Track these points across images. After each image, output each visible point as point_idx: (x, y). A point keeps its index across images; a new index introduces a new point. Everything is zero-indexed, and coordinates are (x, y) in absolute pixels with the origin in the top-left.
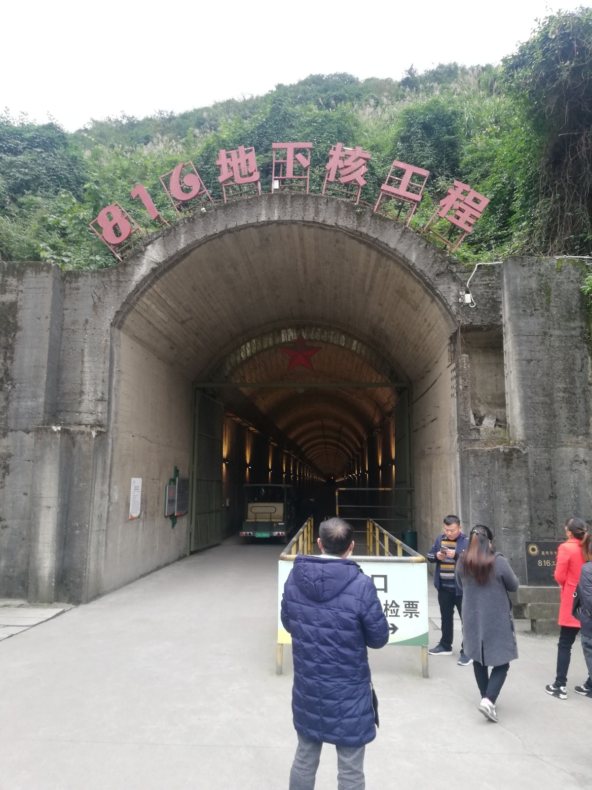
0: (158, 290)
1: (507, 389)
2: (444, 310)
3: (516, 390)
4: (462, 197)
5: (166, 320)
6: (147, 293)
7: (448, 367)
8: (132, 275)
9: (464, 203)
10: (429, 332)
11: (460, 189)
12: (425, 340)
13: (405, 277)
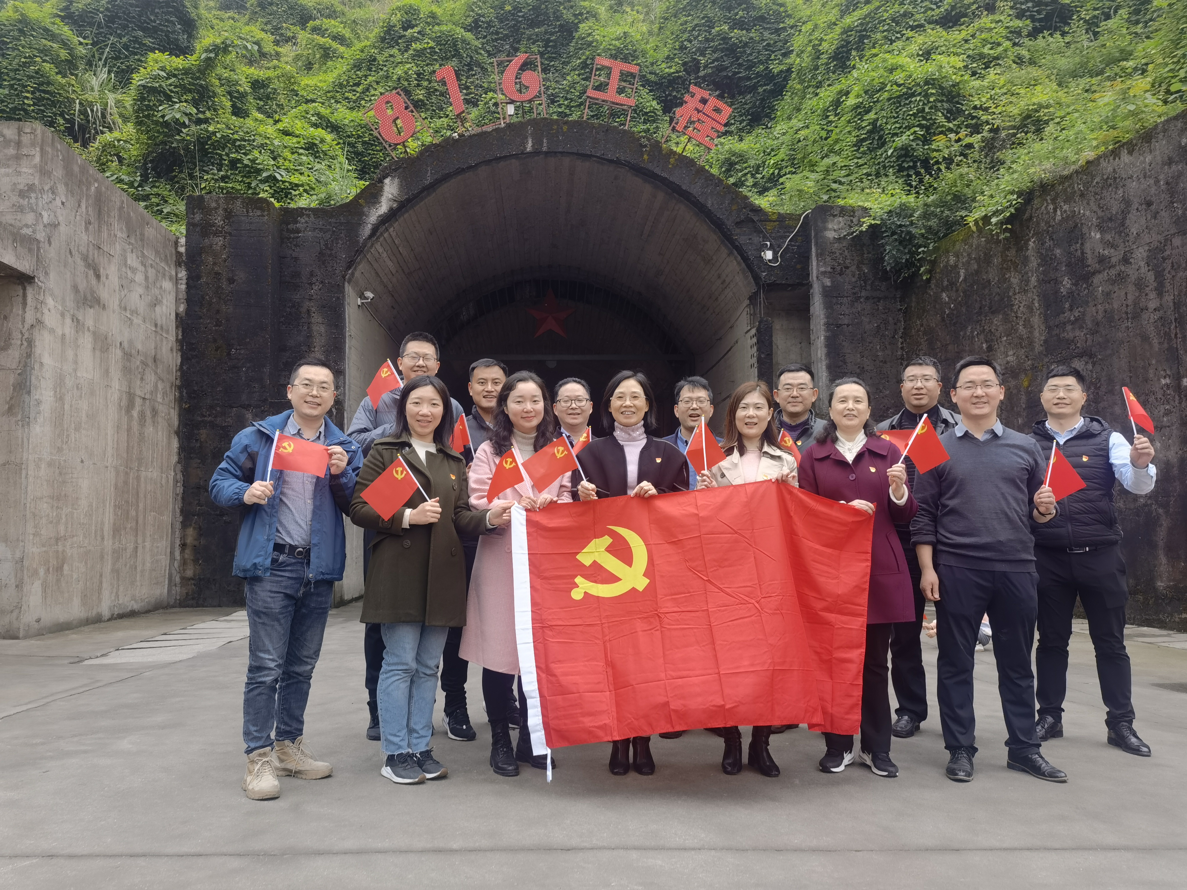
0: (394, 234)
1: (813, 358)
2: (743, 265)
3: (823, 358)
4: (700, 106)
5: (394, 272)
6: (382, 239)
7: (747, 332)
8: (367, 216)
9: (704, 113)
10: (723, 290)
11: (698, 97)
12: (717, 299)
13: (697, 224)
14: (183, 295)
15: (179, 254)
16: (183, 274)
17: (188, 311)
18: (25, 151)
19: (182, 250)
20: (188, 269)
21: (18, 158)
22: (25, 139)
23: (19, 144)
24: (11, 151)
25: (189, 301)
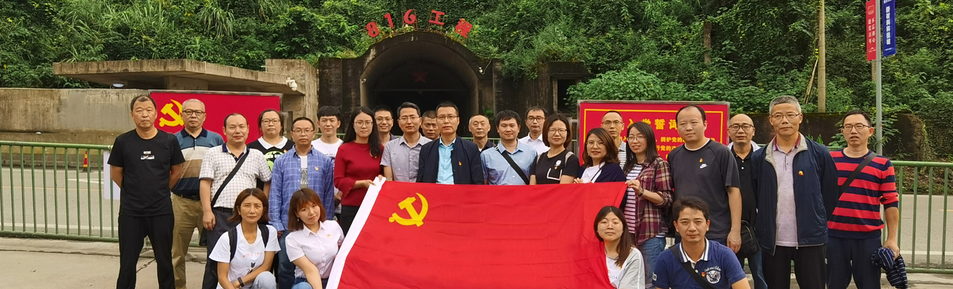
2: (475, 73)
8: (366, 60)
14: (318, 86)
15: (317, 74)
16: (318, 80)
17: (320, 90)
18: (302, 66)
19: (318, 73)
20: (320, 78)
21: (300, 68)
22: (302, 63)
23: (300, 64)
24: (299, 66)
25: (320, 87)
